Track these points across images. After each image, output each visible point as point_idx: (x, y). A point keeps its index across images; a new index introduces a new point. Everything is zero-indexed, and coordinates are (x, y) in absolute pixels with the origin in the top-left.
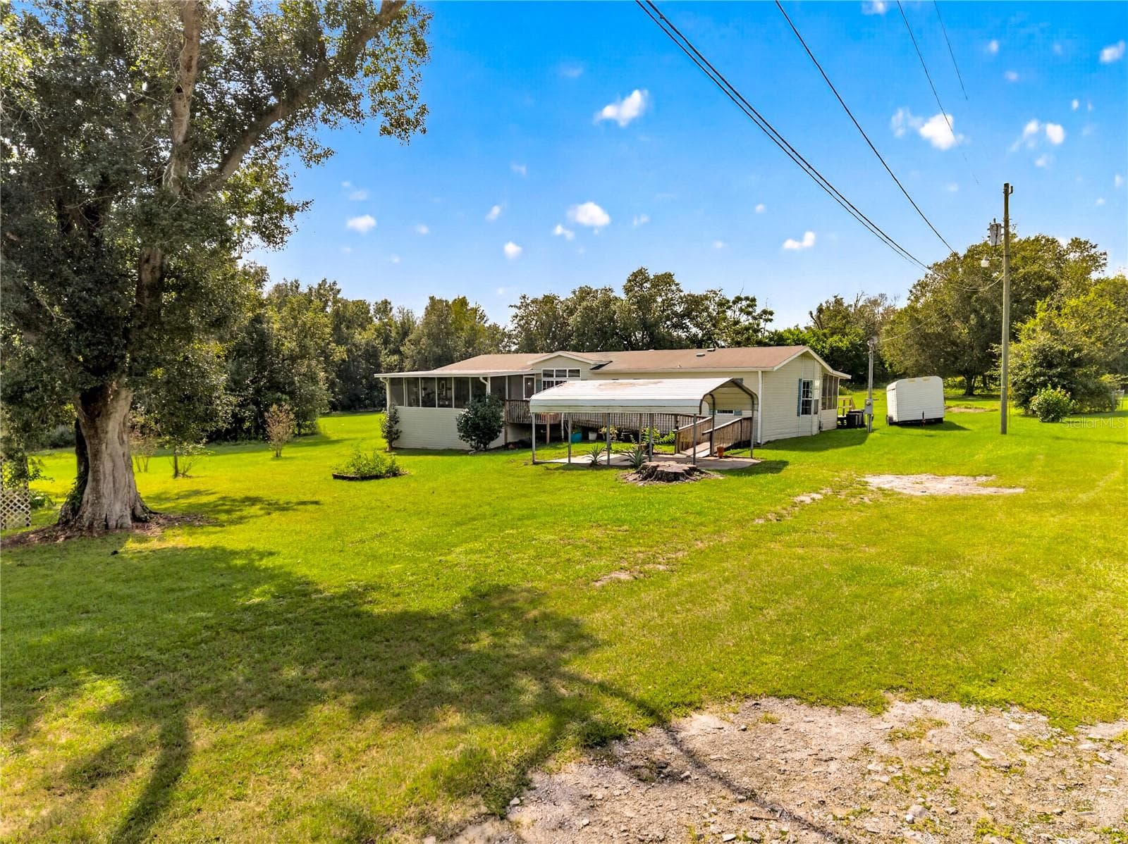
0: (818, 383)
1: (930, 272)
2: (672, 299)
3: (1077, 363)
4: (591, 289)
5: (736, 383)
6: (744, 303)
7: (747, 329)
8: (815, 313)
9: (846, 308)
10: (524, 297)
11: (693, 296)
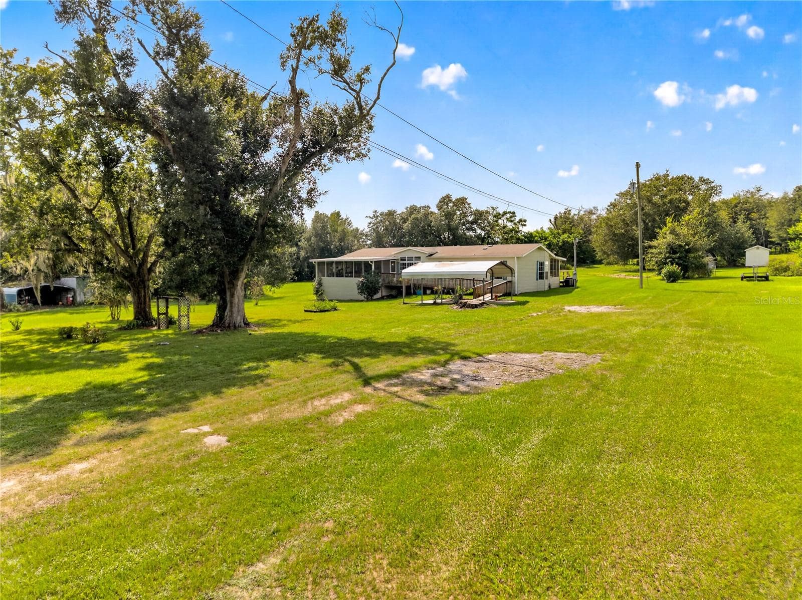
0: (547, 263)
1: (618, 197)
2: (466, 213)
3: (688, 251)
4: (416, 206)
5: (503, 263)
6: (508, 215)
7: (511, 231)
8: (553, 220)
9: (573, 217)
10: (376, 211)
11: (479, 211)
